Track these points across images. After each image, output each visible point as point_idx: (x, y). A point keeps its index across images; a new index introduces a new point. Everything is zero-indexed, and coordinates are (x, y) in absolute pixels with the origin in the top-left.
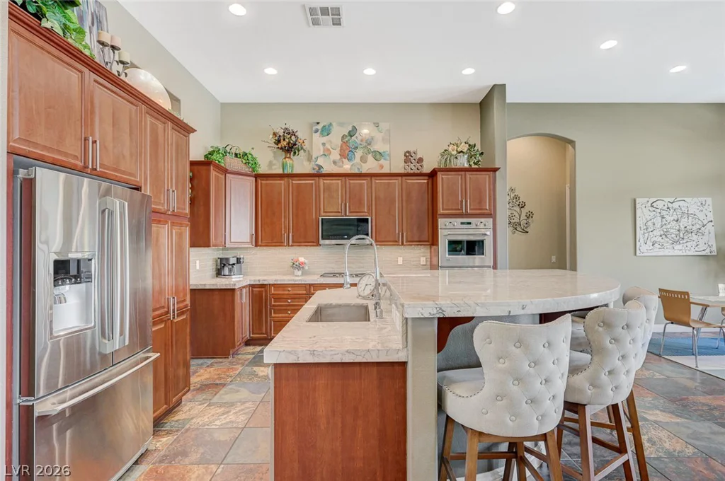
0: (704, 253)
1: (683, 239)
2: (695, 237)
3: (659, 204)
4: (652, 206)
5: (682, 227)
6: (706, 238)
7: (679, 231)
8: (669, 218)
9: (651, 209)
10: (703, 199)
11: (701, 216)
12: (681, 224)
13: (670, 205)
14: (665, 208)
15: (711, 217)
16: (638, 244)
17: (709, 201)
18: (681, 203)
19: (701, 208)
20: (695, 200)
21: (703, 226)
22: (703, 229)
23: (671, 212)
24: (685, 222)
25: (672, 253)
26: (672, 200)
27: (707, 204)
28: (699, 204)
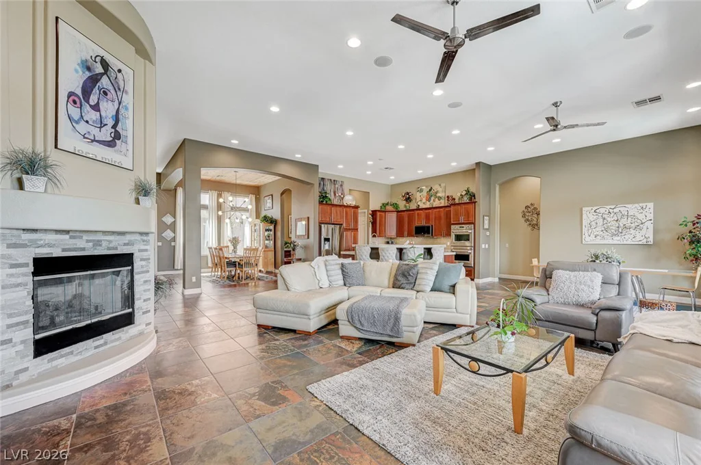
0: (640, 243)
1: (622, 233)
2: (632, 231)
3: (602, 210)
4: (595, 212)
5: (622, 225)
6: (643, 232)
7: (618, 227)
8: (609, 219)
9: (594, 214)
10: (644, 205)
11: (641, 217)
12: (621, 223)
13: (611, 211)
14: (607, 212)
15: (651, 216)
16: (584, 236)
17: (651, 205)
18: (622, 209)
19: (642, 211)
20: (637, 205)
21: (642, 224)
22: (641, 225)
23: (612, 215)
24: (623, 221)
25: (611, 242)
26: (613, 207)
27: (648, 207)
28: (640, 208)
